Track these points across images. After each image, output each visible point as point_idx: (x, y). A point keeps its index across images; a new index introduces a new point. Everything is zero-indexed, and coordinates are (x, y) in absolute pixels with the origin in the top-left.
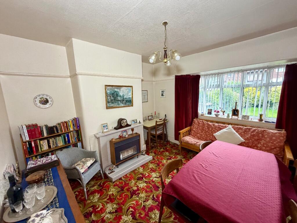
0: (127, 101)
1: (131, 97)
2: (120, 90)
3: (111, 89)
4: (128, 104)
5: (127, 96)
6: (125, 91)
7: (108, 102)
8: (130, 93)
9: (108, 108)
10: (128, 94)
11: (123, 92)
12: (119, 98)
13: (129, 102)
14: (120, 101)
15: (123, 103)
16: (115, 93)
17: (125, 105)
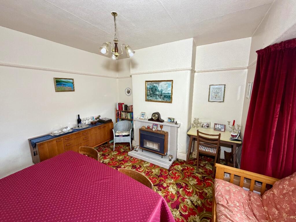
0: (165, 96)
1: (170, 92)
2: (159, 85)
3: (150, 84)
4: (166, 99)
5: (166, 91)
6: (164, 86)
7: (147, 95)
8: (169, 88)
9: (147, 100)
10: (167, 89)
11: (162, 86)
12: (157, 93)
13: (168, 98)
14: (158, 95)
15: (160, 98)
16: (154, 88)
17: (163, 100)
